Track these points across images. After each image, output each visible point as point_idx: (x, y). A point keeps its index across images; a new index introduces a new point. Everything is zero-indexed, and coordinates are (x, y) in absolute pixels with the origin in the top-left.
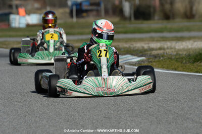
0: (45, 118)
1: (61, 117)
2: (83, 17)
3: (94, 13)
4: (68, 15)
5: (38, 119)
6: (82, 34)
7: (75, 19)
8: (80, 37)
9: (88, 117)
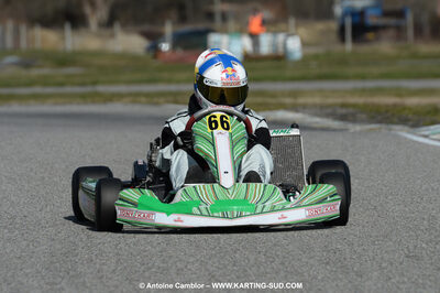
0: (278, 256)
1: (312, 254)
2: (367, 41)
3: (391, 33)
4: (334, 37)
5: (262, 258)
6: (363, 77)
7: (349, 46)
8: (359, 84)
9: (371, 254)
